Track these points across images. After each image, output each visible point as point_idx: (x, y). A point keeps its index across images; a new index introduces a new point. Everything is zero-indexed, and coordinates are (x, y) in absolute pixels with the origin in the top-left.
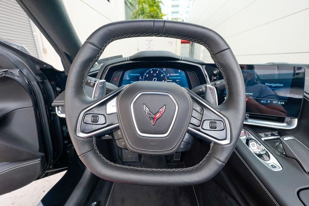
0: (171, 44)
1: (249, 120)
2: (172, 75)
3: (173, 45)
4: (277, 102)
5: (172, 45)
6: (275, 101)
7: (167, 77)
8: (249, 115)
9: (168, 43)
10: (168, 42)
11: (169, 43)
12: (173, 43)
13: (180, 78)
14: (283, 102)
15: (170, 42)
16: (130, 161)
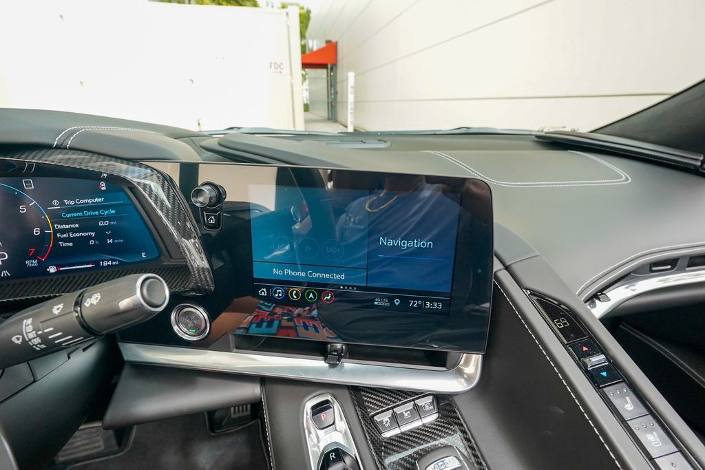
0: (279, 70)
1: (348, 365)
2: (72, 203)
3: (283, 71)
4: (420, 302)
5: (281, 72)
6: (414, 299)
7: (49, 213)
8: (344, 347)
9: (271, 66)
10: (271, 63)
11: (273, 65)
12: (282, 66)
13: (113, 212)
14: (437, 301)
15: (275, 64)
16: (82, 454)
